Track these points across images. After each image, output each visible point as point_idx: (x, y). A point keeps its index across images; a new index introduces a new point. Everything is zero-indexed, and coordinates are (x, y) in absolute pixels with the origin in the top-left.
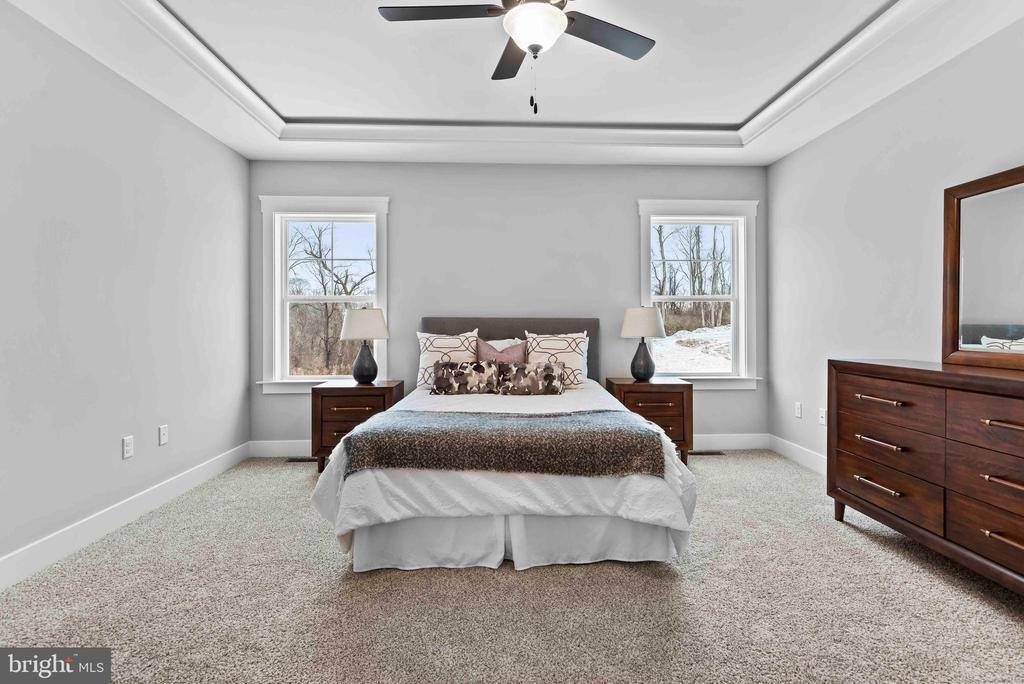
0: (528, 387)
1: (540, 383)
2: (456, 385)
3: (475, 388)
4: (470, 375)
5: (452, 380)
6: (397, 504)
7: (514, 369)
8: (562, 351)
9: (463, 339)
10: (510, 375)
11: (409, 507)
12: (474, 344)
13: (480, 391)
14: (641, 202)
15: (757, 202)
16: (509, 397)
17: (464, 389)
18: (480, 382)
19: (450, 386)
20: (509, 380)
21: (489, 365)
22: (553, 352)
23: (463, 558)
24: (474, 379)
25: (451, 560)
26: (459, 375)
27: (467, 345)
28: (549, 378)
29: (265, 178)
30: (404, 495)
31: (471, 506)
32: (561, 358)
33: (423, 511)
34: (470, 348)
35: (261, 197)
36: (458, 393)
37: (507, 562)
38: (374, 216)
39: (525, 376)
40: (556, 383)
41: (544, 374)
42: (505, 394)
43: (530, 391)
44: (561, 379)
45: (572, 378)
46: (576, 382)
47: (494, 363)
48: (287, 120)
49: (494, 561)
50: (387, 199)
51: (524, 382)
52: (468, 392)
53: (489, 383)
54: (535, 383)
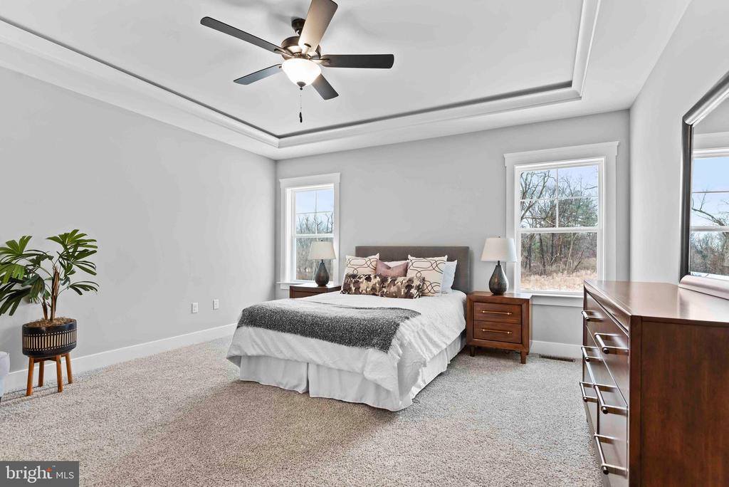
0: (395, 292)
1: (403, 290)
2: (353, 289)
3: (364, 291)
4: (362, 282)
5: (352, 286)
6: (256, 346)
7: (390, 280)
8: (426, 269)
9: (367, 259)
10: (386, 284)
11: (262, 350)
12: (374, 264)
13: (367, 293)
14: (506, 156)
15: (617, 143)
16: (385, 299)
17: (358, 292)
18: (368, 287)
19: (350, 289)
20: (385, 287)
21: (375, 277)
22: (419, 270)
23: (287, 384)
24: (364, 285)
25: (282, 384)
26: (357, 282)
27: (369, 263)
28: (409, 287)
29: (283, 169)
30: (260, 343)
31: (287, 354)
32: (424, 274)
33: (268, 354)
34: (370, 266)
35: (281, 180)
36: (355, 293)
37: (307, 392)
38: (333, 185)
39: (394, 285)
40: (413, 291)
41: (407, 284)
42: (382, 296)
43: (396, 295)
44: (418, 288)
45: (430, 288)
46: (432, 291)
47: (380, 276)
48: (279, 137)
49: (301, 389)
50: (339, 174)
51: (393, 289)
52: (360, 294)
53: (373, 289)
54: (399, 290)
